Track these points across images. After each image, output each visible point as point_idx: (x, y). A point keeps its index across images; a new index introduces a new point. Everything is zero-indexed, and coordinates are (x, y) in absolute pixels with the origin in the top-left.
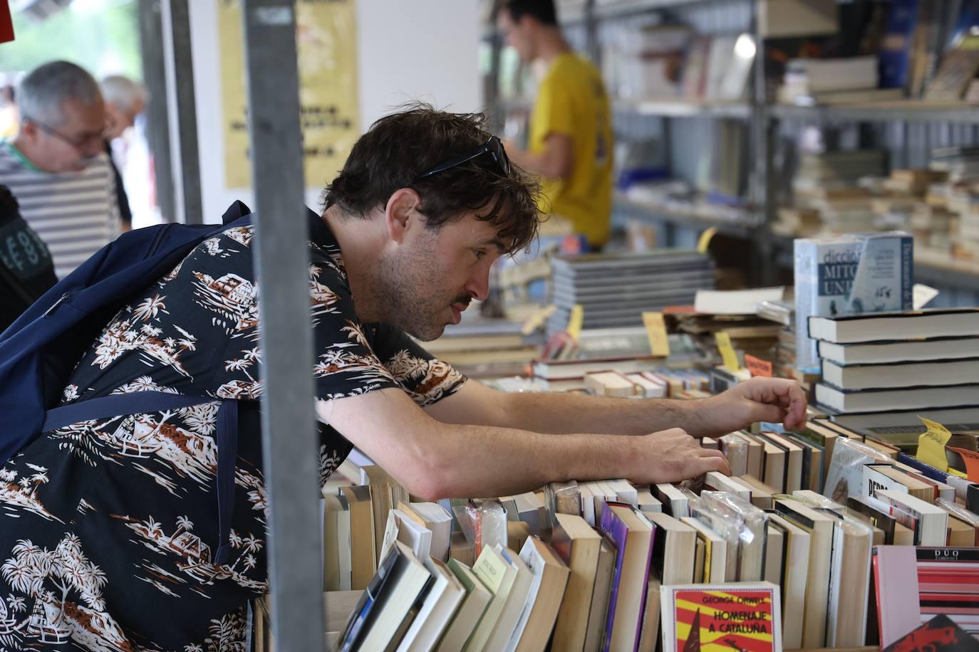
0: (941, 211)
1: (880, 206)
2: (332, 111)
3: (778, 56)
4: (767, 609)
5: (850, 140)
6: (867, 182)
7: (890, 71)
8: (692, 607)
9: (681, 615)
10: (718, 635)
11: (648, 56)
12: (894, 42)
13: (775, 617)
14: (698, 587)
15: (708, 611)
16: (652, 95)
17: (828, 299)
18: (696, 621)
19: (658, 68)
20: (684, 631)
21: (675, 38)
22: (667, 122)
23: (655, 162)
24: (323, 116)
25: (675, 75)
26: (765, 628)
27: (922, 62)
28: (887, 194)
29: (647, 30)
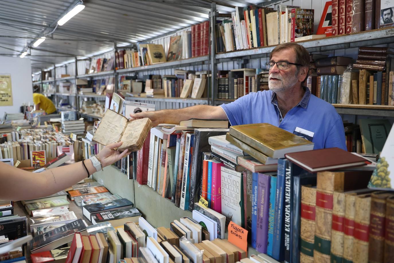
0: (99, 109)
1: (92, 109)
2: (7, 94)
3: (79, 87)
4: (44, 153)
5: (91, 99)
6: (90, 105)
7: (94, 90)
8: (34, 153)
9: (33, 154)
10: (38, 156)
11: (64, 87)
12: (95, 86)
13: (45, 154)
14: (34, 151)
15: (36, 154)
16: (65, 92)
17: (65, 119)
18: (35, 155)
19: (66, 88)
20: (33, 156)
21: (68, 84)
22: (68, 97)
23: (66, 102)
24: (6, 95)
25: (68, 89)
26: (44, 155)
27: (97, 89)
28: (93, 107)
29: (64, 83)
